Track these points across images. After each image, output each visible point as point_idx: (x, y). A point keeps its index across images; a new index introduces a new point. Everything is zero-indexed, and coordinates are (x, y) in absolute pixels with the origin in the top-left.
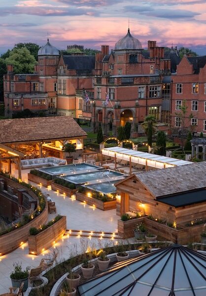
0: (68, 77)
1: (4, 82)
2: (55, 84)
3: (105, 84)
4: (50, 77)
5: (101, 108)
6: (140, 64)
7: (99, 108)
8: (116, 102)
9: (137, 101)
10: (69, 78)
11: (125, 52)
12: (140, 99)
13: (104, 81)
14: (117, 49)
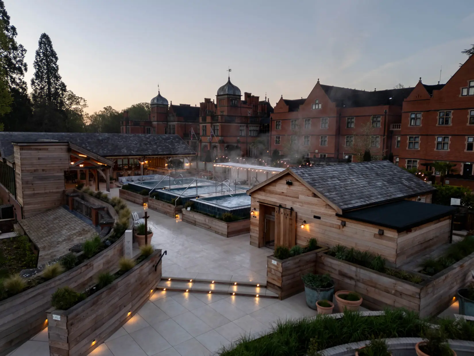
0: (176, 123)
1: (121, 127)
2: (166, 129)
3: (210, 122)
4: (161, 123)
5: (207, 144)
6: (239, 109)
7: (205, 144)
8: (220, 138)
9: (238, 138)
10: (178, 124)
11: (226, 96)
12: (241, 136)
13: (209, 119)
14: (220, 94)
